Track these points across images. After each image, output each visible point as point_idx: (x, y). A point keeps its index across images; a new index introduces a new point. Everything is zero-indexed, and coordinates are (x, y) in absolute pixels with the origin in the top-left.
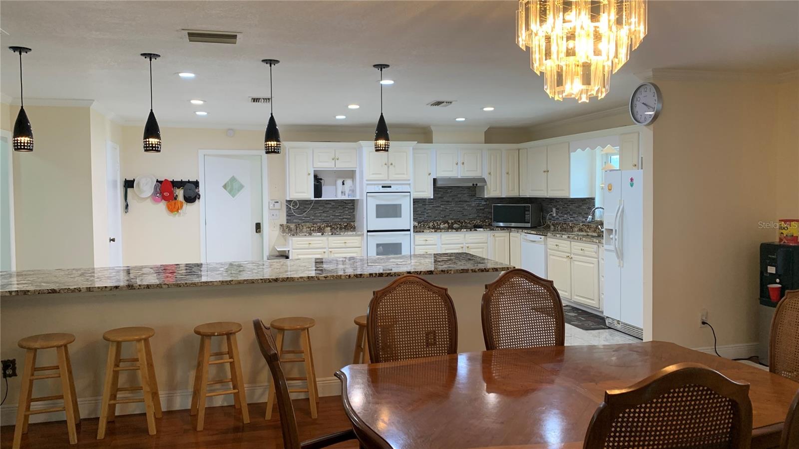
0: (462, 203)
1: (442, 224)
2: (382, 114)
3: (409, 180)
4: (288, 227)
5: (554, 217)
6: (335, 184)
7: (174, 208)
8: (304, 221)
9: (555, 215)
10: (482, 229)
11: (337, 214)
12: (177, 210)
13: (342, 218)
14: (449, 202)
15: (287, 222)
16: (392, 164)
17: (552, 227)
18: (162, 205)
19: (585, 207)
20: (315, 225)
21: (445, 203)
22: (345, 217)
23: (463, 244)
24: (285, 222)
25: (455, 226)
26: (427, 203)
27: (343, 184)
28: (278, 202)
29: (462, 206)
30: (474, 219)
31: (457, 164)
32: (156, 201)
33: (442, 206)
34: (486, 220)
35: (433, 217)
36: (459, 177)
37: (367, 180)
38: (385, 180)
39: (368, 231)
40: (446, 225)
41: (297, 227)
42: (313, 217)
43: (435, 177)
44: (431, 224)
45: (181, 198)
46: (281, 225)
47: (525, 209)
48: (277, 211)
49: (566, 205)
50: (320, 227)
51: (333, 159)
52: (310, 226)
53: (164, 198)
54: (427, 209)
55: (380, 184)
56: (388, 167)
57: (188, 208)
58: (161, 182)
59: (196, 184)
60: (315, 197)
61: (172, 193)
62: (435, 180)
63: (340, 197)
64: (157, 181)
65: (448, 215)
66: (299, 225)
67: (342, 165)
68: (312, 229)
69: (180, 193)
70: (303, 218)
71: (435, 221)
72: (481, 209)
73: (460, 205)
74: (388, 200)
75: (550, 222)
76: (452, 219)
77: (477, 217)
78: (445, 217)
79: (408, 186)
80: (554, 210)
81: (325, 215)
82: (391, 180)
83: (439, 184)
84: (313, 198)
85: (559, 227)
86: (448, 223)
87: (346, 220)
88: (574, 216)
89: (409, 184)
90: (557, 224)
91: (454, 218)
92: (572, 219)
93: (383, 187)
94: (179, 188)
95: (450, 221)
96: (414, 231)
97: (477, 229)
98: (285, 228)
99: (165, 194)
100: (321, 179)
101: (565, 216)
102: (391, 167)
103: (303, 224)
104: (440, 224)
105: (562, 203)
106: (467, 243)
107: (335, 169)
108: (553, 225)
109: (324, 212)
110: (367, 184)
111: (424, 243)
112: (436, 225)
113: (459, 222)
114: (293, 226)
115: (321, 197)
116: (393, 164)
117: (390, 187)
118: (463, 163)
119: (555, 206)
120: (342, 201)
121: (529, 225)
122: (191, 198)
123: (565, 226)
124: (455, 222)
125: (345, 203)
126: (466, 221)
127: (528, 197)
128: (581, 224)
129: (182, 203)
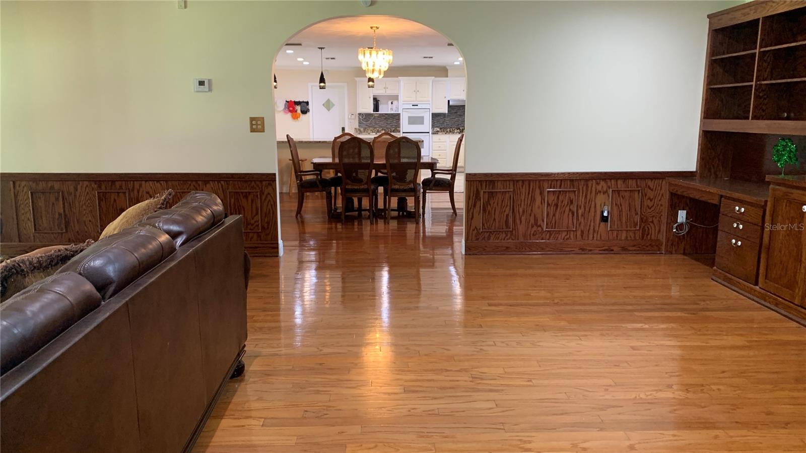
3: (430, 101)
4: (359, 130)
6: (388, 104)
7: (295, 117)
8: (368, 126)
11: (389, 123)
12: (297, 118)
13: (392, 125)
15: (359, 127)
16: (418, 91)
18: (289, 115)
20: (375, 129)
24: (357, 127)
27: (392, 103)
28: (353, 114)
32: (285, 113)
37: (403, 101)
38: (414, 101)
39: (403, 133)
41: (364, 130)
42: (374, 124)
45: (299, 111)
46: (356, 129)
48: (353, 120)
50: (378, 130)
51: (385, 88)
52: (372, 130)
53: (291, 111)
55: (410, 104)
56: (416, 93)
57: (303, 117)
58: (288, 102)
59: (307, 103)
60: (374, 112)
61: (294, 108)
62: (449, 101)
63: (389, 112)
64: (286, 101)
67: (390, 92)
69: (298, 108)
74: (416, 113)
79: (428, 105)
81: (382, 123)
82: (417, 101)
83: (450, 104)
84: (372, 112)
87: (394, 126)
93: (413, 105)
94: (298, 105)
96: (432, 133)
99: (290, 109)
100: (379, 101)
102: (418, 93)
103: (368, 128)
107: (386, 94)
109: (380, 121)
110: (403, 104)
111: (438, 140)
114: (362, 129)
115: (378, 112)
116: (420, 91)
117: (417, 105)
120: (392, 114)
122: (305, 112)
125: (394, 116)
129: (299, 114)
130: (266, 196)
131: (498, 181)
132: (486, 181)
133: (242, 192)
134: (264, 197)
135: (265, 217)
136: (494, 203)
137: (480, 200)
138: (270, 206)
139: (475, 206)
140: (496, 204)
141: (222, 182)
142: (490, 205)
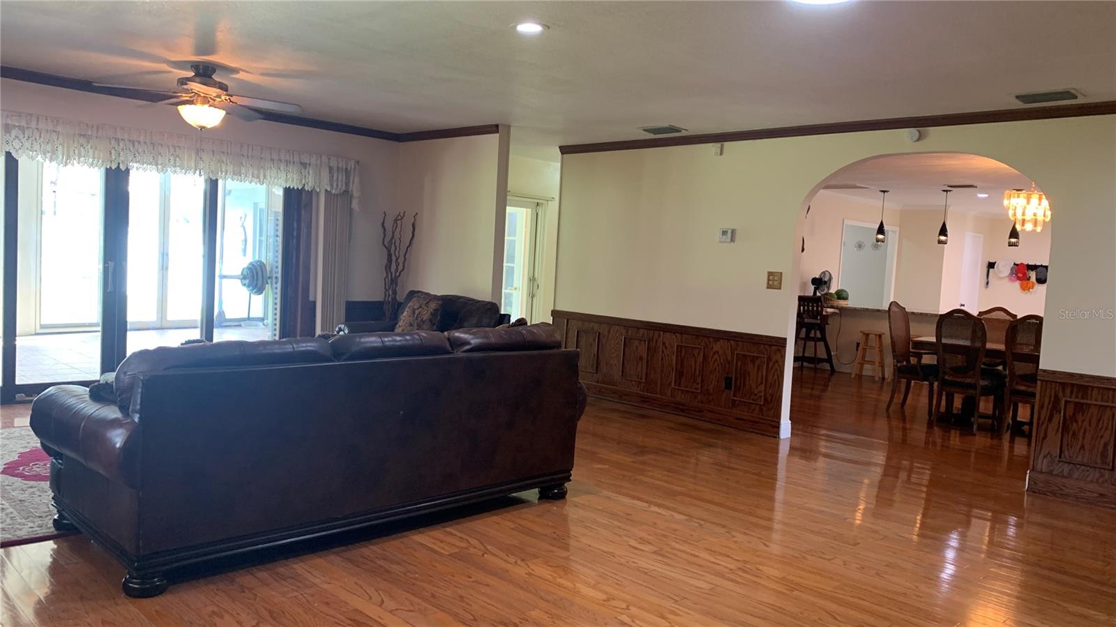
7: (1026, 287)
12: (1029, 290)
18: (1017, 284)
32: (1011, 280)
45: (1033, 278)
53: (1019, 278)
57: (1038, 288)
58: (1017, 265)
59: (1047, 268)
61: (1024, 274)
64: (1015, 264)
69: (1033, 275)
94: (1032, 271)
99: (1019, 275)
122: (1042, 280)
129: (1033, 283)
130: (774, 363)
131: (1093, 388)
132: (1073, 385)
133: (750, 356)
134: (771, 365)
135: (770, 388)
136: (1083, 421)
137: (1060, 413)
138: (776, 377)
139: (1050, 420)
140: (1086, 423)
141: (732, 342)
142: (1077, 422)
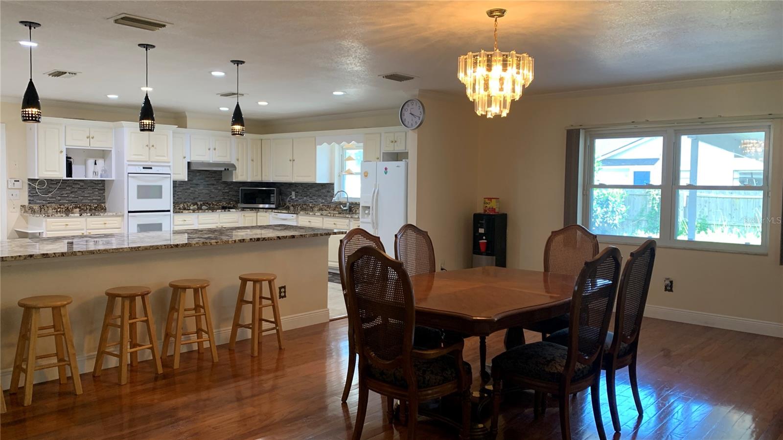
0: (210, 186)
1: (192, 205)
2: (238, 103)
3: (169, 162)
4: (31, 208)
5: (293, 199)
6: (85, 164)
8: (49, 202)
9: (294, 197)
10: (234, 210)
11: (86, 195)
13: (91, 199)
14: (198, 185)
15: (29, 203)
16: (153, 146)
17: (292, 208)
19: (324, 191)
20: (62, 206)
21: (194, 186)
22: (94, 198)
23: (217, 223)
24: (26, 203)
25: (204, 207)
26: (177, 185)
27: (95, 164)
28: (18, 181)
29: (209, 189)
30: (220, 201)
31: (209, 149)
33: (192, 189)
34: (231, 203)
35: (183, 199)
36: (211, 162)
37: (128, 161)
38: (146, 162)
39: (129, 212)
40: (196, 207)
41: (41, 209)
42: (59, 198)
43: (189, 161)
44: (181, 206)
46: (23, 206)
47: (272, 192)
48: (18, 191)
49: (305, 190)
50: (67, 208)
51: (87, 138)
52: (57, 207)
54: (178, 191)
55: (141, 165)
56: (150, 149)
60: (67, 177)
62: (189, 163)
63: (91, 177)
65: (197, 197)
66: (43, 206)
67: (96, 145)
68: (59, 210)
70: (48, 199)
71: (185, 203)
72: (226, 192)
73: (207, 188)
74: (150, 181)
75: (290, 204)
76: (201, 201)
77: (223, 200)
78: (194, 199)
79: (168, 168)
80: (293, 193)
81: (73, 196)
82: (151, 162)
83: (193, 168)
84: (65, 178)
85: (299, 208)
86: (198, 205)
87: (96, 201)
88: (313, 198)
89: (169, 166)
90: (297, 205)
91: (203, 200)
92: (312, 201)
93: (144, 168)
95: (199, 203)
96: (173, 212)
97: (231, 210)
98: (27, 209)
100: (70, 158)
101: (305, 198)
102: (152, 149)
103: (48, 205)
104: (190, 206)
105: (301, 188)
106: (221, 223)
107: (89, 148)
108: (292, 206)
109: (71, 193)
110: (129, 165)
111: (182, 223)
112: (186, 206)
113: (208, 203)
114: (36, 207)
115: (71, 177)
116: (155, 146)
117: (151, 168)
118: (215, 149)
119: (294, 190)
120: (92, 181)
121: (273, 206)
123: (305, 206)
124: (204, 203)
125: (95, 183)
126: (214, 203)
127: (272, 181)
128: (321, 205)
